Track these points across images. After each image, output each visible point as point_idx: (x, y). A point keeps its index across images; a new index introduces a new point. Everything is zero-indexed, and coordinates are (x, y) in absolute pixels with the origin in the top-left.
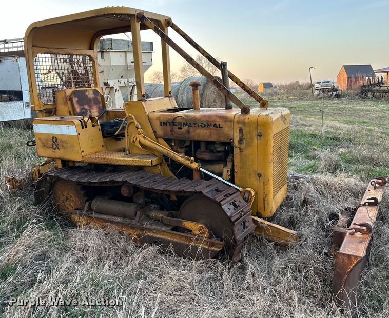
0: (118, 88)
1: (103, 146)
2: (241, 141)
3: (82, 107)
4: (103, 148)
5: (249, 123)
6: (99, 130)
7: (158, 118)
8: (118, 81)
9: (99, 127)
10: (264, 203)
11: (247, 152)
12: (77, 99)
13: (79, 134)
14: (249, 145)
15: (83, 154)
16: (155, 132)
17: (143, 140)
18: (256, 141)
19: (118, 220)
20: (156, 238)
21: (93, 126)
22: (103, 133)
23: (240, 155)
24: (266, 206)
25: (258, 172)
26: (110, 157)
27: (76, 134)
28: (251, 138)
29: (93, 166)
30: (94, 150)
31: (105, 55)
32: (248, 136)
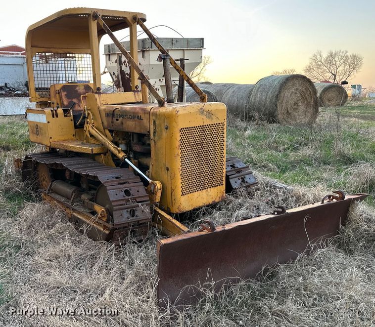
0: (159, 87)
1: (74, 135)
2: (155, 132)
3: (70, 100)
4: (73, 137)
5: (160, 115)
6: (72, 120)
7: (105, 110)
8: (160, 80)
9: (72, 118)
10: (172, 198)
11: (159, 144)
12: (65, 93)
13: (49, 122)
14: (160, 137)
15: (51, 140)
16: (103, 123)
17: (91, 129)
18: (164, 134)
19: (63, 199)
20: (77, 217)
21: (65, 116)
22: (75, 123)
23: (155, 148)
24: (174, 202)
25: (167, 166)
26: (66, 145)
27: (46, 122)
28: (161, 131)
29: (68, 153)
30: (63, 138)
31: (146, 54)
32: (159, 129)
